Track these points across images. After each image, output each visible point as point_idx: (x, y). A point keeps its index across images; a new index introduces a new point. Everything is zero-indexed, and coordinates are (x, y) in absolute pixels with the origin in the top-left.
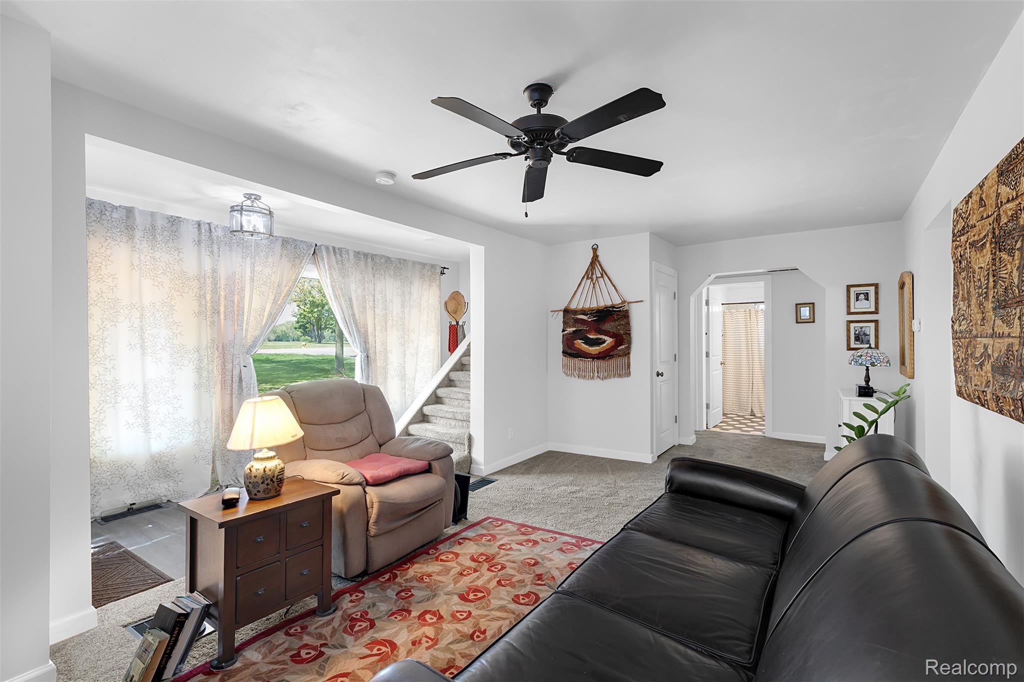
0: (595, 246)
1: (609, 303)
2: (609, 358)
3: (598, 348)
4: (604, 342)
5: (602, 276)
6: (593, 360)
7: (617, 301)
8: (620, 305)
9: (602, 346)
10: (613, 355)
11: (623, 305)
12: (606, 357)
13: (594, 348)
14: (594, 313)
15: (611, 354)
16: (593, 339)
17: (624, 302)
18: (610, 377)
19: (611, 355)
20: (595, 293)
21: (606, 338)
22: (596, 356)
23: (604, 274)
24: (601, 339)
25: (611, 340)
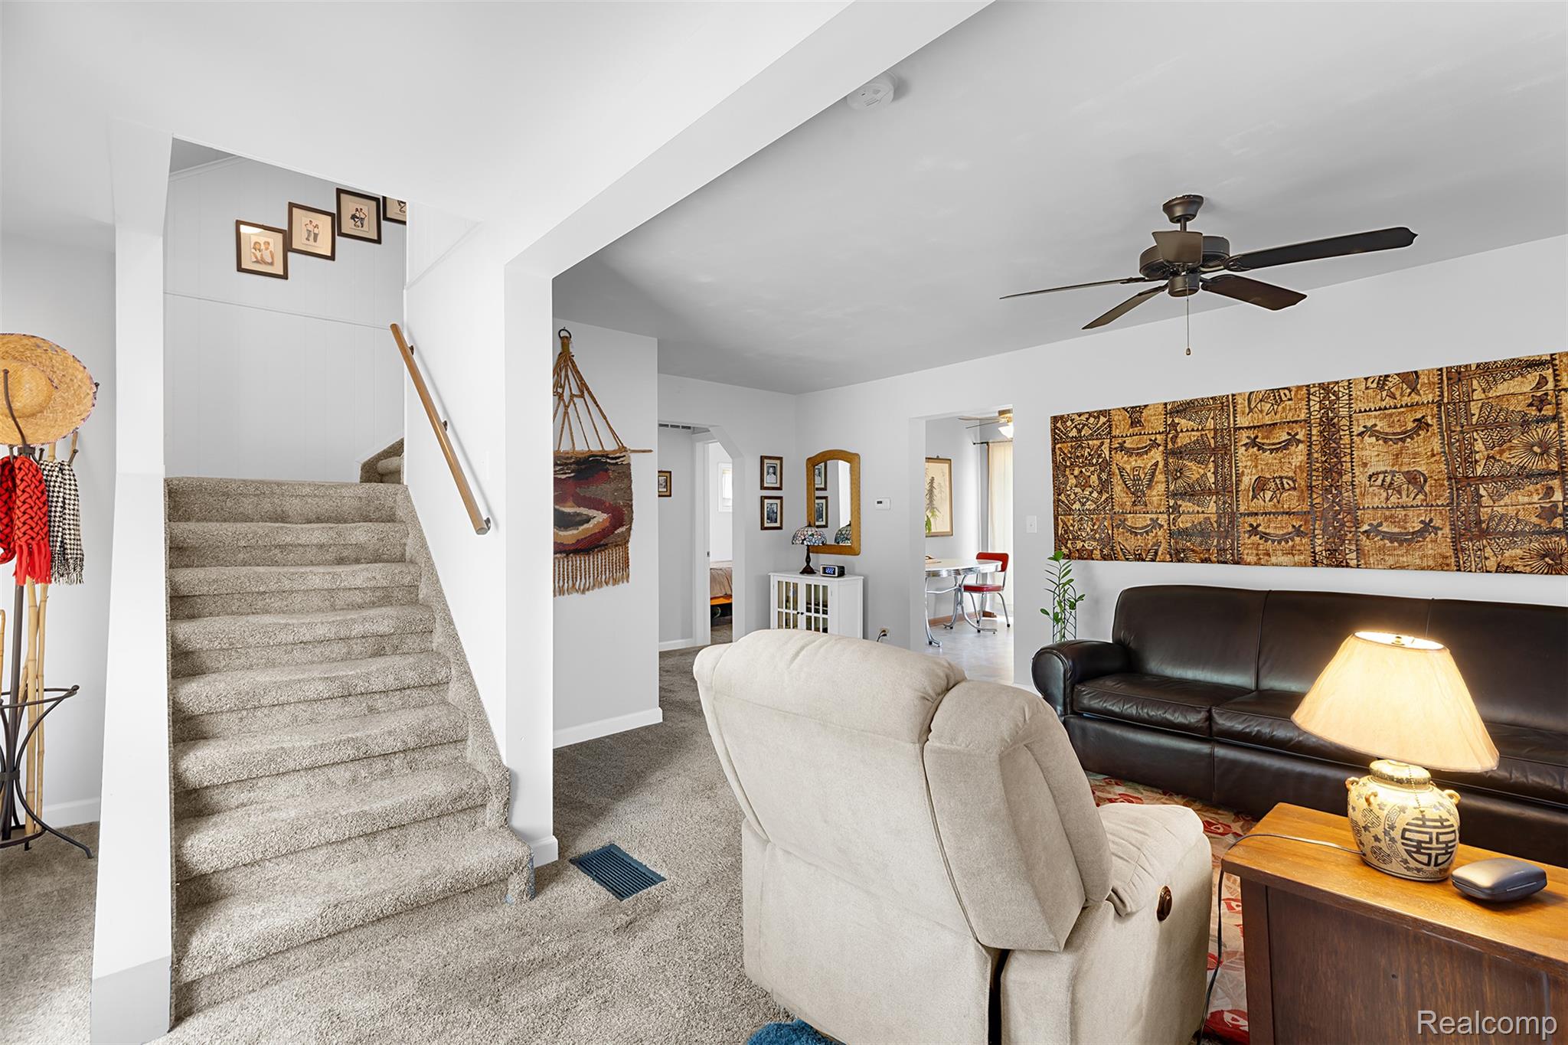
0: (563, 334)
1: (595, 447)
2: (599, 551)
3: (575, 532)
4: (588, 521)
5: (582, 396)
6: (567, 555)
7: (610, 446)
8: (618, 455)
9: (581, 528)
10: (607, 545)
11: (622, 455)
12: (594, 548)
13: (570, 533)
14: (571, 464)
15: (602, 543)
16: (569, 513)
17: (623, 449)
18: (600, 585)
19: (604, 545)
20: (570, 425)
21: (592, 513)
22: (572, 548)
23: (586, 393)
24: (579, 514)
25: (605, 516)
